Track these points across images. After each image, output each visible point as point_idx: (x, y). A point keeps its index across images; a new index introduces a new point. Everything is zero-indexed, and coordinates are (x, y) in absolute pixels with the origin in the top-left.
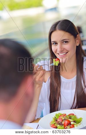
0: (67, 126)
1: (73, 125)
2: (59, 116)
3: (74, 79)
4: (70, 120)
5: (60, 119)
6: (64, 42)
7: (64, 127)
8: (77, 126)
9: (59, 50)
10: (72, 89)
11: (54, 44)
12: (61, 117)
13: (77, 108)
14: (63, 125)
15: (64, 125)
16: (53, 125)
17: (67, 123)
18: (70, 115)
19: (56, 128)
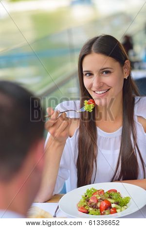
0: (104, 211)
1: (115, 209)
2: (92, 193)
3: (118, 133)
4: (110, 200)
5: (93, 198)
6: (104, 73)
7: (99, 212)
8: (121, 211)
9: (95, 85)
11: (88, 75)
12: (96, 196)
13: (121, 179)
14: (98, 209)
15: (100, 208)
16: (82, 208)
17: (104, 205)
18: (109, 191)
19: (88, 213)
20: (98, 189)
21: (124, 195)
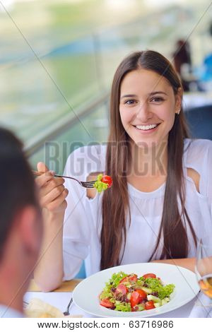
0: (137, 305)
1: (152, 302)
2: (121, 279)
3: (160, 192)
4: (144, 289)
5: (121, 287)
7: (130, 306)
10: (155, 215)
12: (125, 283)
14: (128, 302)
15: (131, 301)
16: (105, 302)
17: (137, 297)
18: (145, 276)
19: (113, 308)
20: (128, 274)
21: (166, 282)
